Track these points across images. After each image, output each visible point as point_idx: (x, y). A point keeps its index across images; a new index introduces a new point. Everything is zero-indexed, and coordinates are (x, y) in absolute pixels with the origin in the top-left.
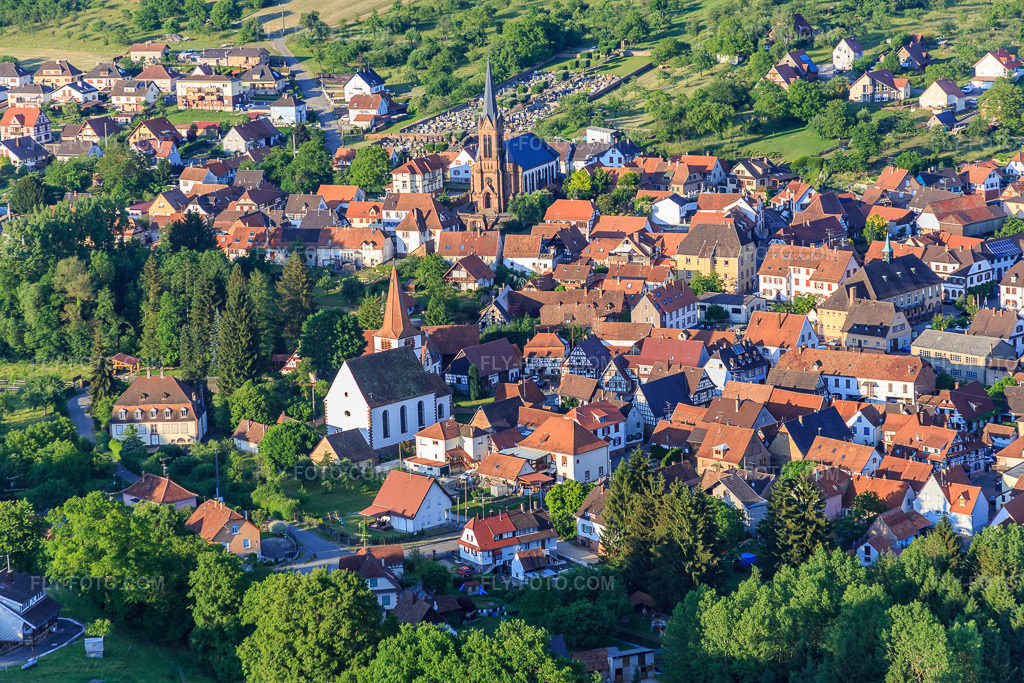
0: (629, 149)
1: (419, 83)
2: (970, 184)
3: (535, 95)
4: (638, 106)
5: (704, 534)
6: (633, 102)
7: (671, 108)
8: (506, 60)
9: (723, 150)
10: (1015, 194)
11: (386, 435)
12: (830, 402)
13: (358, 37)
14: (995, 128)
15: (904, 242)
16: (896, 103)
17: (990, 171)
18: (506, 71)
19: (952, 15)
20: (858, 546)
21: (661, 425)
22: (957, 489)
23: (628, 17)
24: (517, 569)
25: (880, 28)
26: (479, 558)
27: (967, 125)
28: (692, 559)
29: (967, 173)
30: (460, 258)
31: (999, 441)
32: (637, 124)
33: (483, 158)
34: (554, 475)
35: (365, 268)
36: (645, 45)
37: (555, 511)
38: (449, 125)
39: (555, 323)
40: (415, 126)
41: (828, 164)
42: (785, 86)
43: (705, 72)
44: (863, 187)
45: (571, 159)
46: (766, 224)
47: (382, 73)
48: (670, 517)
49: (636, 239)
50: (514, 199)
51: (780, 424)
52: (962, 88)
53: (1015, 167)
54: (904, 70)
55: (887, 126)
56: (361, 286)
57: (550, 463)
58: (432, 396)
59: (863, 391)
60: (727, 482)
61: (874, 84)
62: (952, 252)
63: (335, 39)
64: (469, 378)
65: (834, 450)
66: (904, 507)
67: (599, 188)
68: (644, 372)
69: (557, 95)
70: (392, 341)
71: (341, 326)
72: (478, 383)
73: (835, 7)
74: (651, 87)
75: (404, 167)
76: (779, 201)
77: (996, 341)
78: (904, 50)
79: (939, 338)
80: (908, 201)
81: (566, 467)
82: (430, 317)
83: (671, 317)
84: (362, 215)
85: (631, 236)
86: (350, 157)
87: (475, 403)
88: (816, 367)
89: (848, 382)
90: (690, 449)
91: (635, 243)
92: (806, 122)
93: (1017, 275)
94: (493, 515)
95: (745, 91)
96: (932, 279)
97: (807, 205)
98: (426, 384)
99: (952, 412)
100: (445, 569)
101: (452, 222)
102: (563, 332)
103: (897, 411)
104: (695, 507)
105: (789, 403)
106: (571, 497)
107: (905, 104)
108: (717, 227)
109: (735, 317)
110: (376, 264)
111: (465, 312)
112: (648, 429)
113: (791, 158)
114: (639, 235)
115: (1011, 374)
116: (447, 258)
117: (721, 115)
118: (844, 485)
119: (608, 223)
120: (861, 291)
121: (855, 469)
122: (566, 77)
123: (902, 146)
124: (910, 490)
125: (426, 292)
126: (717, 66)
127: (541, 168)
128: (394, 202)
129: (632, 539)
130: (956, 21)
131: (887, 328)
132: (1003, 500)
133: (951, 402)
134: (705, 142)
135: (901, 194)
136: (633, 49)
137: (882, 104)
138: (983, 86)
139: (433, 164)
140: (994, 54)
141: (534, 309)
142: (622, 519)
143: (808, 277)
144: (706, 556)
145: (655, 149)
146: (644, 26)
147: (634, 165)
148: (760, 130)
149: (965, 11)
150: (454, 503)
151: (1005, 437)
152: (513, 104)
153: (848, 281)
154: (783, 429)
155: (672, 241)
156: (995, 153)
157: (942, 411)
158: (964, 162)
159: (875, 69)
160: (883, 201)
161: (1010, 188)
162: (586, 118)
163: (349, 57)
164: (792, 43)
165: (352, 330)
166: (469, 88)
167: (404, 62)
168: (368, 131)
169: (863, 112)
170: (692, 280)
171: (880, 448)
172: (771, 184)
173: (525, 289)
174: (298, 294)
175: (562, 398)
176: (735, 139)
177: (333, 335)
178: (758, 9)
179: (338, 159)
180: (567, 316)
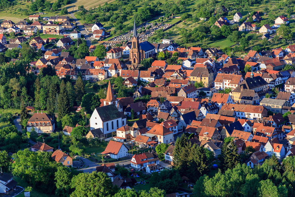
0: (175, 45)
1: (113, 26)
2: (274, 55)
3: (147, 30)
4: (177, 33)
5: (203, 159)
6: (176, 32)
7: (187, 33)
8: (139, 19)
9: (203, 45)
10: (288, 58)
11: (108, 130)
12: (237, 120)
13: (95, 13)
14: (281, 39)
15: (256, 72)
16: (252, 31)
17: (280, 51)
18: (139, 23)
19: (268, 6)
20: (247, 162)
21: (188, 127)
22: (276, 145)
23: (174, 7)
24: (148, 170)
25: (247, 10)
26: (137, 166)
27: (273, 38)
28: (200, 167)
29: (274, 52)
30: (127, 78)
31: (287, 131)
32: (177, 38)
33: (133, 48)
34: (157, 142)
35: (99, 81)
36: (179, 15)
37: (158, 152)
38: (122, 38)
39: (155, 97)
40: (113, 39)
41: (233, 49)
42: (220, 27)
43: (196, 23)
44: (243, 56)
45: (158, 48)
46: (216, 67)
47: (102, 23)
48: (193, 154)
49: (178, 72)
50: (142, 60)
51: (223, 126)
52: (271, 27)
53: (287, 50)
54: (254, 22)
55: (250, 38)
56: (99, 86)
57: (156, 138)
58: (121, 118)
59: (246, 116)
60: (208, 143)
61: (246, 26)
62: (270, 75)
63: (88, 14)
64: (131, 113)
65: (239, 134)
66: (260, 150)
67: (167, 57)
68: (183, 111)
69: (153, 30)
70: (109, 102)
71: (94, 98)
72: (134, 115)
73: (234, 4)
74: (181, 27)
75: (110, 51)
76: (219, 60)
77: (285, 101)
78: (254, 16)
79: (268, 100)
80: (257, 60)
81: (161, 139)
82: (119, 95)
83: (189, 95)
84: (98, 65)
85: (177, 71)
86: (94, 48)
87: (133, 120)
88: (232, 109)
89: (242, 113)
90: (197, 134)
91: (178, 73)
92: (227, 37)
93: (289, 82)
94: (140, 154)
95: (208, 28)
96: (265, 83)
97: (228, 61)
98: (119, 115)
99: (273, 122)
100: (127, 170)
101: (124, 67)
102: (158, 99)
103: (257, 122)
104: (200, 151)
105: (225, 120)
106: (163, 148)
107: (255, 32)
108: (202, 68)
109: (208, 94)
110: (102, 79)
111: (129, 93)
112: (184, 128)
113: (223, 48)
114: (179, 71)
115: (289, 111)
116: (123, 78)
117: (202, 35)
118: (242, 144)
119: (170, 67)
120: (245, 87)
121: (246, 139)
122: (156, 24)
123: (255, 44)
124: (262, 145)
125: (117, 88)
126: (200, 21)
127: (150, 51)
128: (107, 61)
129: (182, 161)
130: (269, 7)
131: (252, 98)
132: (289, 148)
133: (272, 119)
134: (197, 43)
135: (255, 58)
136: (175, 16)
137: (248, 32)
138: (277, 26)
139: (118, 50)
140: (280, 17)
141: (149, 93)
142: (179, 155)
143: (229, 83)
144: (204, 166)
145: (183, 45)
146: (178, 9)
147: (177, 50)
148: (214, 39)
149: (271, 4)
150: (129, 150)
151: (288, 129)
152: (141, 32)
153: (241, 84)
154: (224, 128)
155: (189, 72)
156: (282, 46)
157: (270, 122)
158: (273, 49)
159: (246, 22)
160: (249, 60)
161: (286, 56)
162: (163, 37)
163: (93, 19)
164: (221, 14)
165: (97, 99)
166: (128, 28)
167: (109, 20)
168: (99, 40)
169: (243, 34)
170: (195, 84)
171: (252, 132)
172: (217, 55)
173: (146, 87)
174: (80, 88)
175: (159, 119)
176: (206, 42)
177: (91, 101)
178: (211, 4)
179: (91, 49)
180: (159, 95)
